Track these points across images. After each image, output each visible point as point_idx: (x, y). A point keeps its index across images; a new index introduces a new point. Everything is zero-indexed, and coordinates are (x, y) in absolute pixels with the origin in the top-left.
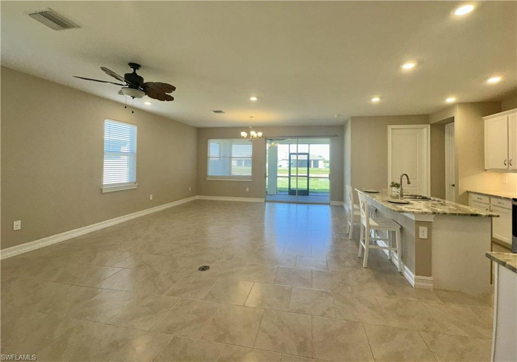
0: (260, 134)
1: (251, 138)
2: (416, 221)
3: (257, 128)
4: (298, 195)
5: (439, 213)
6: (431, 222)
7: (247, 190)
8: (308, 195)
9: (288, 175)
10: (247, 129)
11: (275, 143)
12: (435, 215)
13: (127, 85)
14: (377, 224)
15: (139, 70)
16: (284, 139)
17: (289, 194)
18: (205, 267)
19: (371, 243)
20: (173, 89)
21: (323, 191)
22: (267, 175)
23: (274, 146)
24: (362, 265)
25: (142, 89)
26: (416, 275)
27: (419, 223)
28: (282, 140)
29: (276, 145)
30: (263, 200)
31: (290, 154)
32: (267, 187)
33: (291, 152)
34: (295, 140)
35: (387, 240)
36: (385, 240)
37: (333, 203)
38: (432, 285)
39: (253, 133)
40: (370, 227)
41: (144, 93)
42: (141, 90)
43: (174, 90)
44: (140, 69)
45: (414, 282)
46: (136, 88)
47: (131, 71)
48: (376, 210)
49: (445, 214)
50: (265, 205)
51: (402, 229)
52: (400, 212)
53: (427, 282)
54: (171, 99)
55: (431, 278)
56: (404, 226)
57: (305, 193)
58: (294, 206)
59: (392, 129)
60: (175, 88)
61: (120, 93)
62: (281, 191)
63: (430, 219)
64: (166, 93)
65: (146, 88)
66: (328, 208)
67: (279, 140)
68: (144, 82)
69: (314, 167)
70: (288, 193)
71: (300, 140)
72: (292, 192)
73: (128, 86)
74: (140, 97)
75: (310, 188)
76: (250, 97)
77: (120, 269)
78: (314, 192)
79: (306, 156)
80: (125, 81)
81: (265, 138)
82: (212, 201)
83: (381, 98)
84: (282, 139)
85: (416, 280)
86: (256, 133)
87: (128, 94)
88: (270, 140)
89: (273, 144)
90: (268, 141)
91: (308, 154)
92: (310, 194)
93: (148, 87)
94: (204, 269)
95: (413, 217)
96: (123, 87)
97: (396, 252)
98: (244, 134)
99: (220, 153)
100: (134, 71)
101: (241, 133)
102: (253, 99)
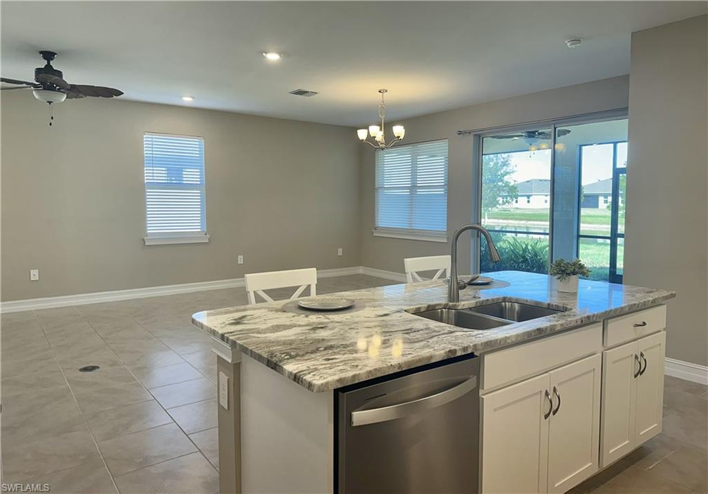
81: (476, 136)
100: (49, 63)
101: (358, 131)
102: (273, 57)
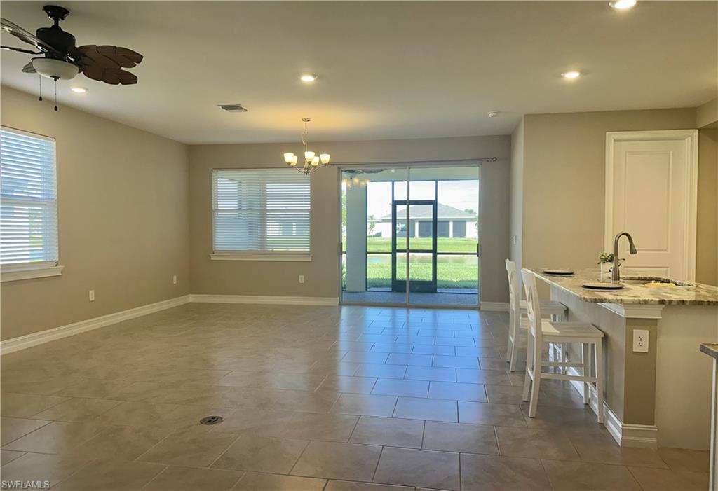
0: (326, 158)
1: (306, 165)
2: (627, 318)
3: (319, 144)
4: (411, 291)
5: (670, 302)
6: (656, 319)
7: (302, 279)
8: (435, 291)
9: (390, 249)
10: (297, 146)
11: (361, 180)
12: (664, 306)
13: (42, 52)
14: (558, 332)
15: (66, 19)
16: (382, 170)
17: (392, 291)
18: (213, 418)
19: (545, 370)
20: (136, 58)
21: (468, 284)
22: (344, 249)
23: (359, 185)
24: (528, 414)
25: (73, 60)
26: (624, 423)
27: (633, 322)
28: (377, 171)
29: (363, 183)
30: (334, 302)
31: (395, 204)
32: (344, 276)
33: (396, 199)
34: (404, 171)
35: (581, 365)
36: (577, 366)
37: (486, 306)
38: (654, 440)
39: (310, 155)
40: (542, 336)
41: (77, 69)
42: (70, 61)
43: (139, 62)
44: (67, 17)
45: (620, 436)
46: (61, 58)
47: (49, 22)
48: (567, 311)
49: (683, 302)
50: (340, 311)
51: (606, 338)
52: (596, 301)
53: (647, 435)
54: (132, 80)
55: (654, 428)
56: (609, 333)
57: (429, 287)
58: (402, 313)
59: (615, 141)
60: (142, 57)
61: (29, 69)
62: (377, 284)
63: (655, 313)
64: (122, 68)
65: (82, 57)
66: (475, 316)
67: (371, 172)
68: (77, 46)
69: (454, 236)
70: (390, 289)
71: (415, 171)
72: (398, 286)
73: (44, 55)
74: (69, 76)
75: (439, 278)
76: (300, 75)
77: (46, 422)
78: (448, 286)
79: (431, 206)
80: (39, 45)
81: (339, 168)
82: (225, 306)
83: (582, 72)
84: (375, 169)
85: (624, 431)
86: (318, 154)
87: (45, 72)
88: (352, 171)
89: (356, 180)
90: (345, 175)
91: (434, 203)
92: (438, 290)
93: (85, 56)
94: (211, 421)
95: (621, 311)
96: (34, 56)
97: (595, 384)
98: (290, 158)
99: (240, 201)
100: (56, 23)
101: (285, 155)
102: (307, 79)
